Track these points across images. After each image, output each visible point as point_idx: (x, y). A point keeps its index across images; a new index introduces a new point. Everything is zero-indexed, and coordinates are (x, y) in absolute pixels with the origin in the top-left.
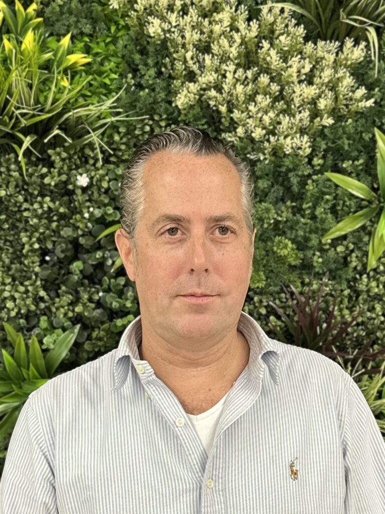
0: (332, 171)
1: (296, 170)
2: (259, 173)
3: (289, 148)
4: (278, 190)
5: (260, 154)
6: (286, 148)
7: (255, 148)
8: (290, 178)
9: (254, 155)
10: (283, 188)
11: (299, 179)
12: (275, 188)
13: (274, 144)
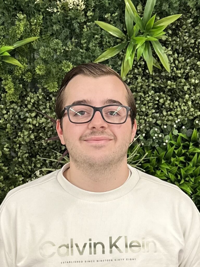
0: (99, 20)
1: (77, 19)
2: (54, 21)
3: (71, 5)
4: (66, 32)
5: (55, 8)
6: (69, 5)
7: (51, 4)
8: (73, 24)
9: (51, 9)
10: (70, 30)
11: (79, 24)
12: (65, 30)
13: (63, 2)
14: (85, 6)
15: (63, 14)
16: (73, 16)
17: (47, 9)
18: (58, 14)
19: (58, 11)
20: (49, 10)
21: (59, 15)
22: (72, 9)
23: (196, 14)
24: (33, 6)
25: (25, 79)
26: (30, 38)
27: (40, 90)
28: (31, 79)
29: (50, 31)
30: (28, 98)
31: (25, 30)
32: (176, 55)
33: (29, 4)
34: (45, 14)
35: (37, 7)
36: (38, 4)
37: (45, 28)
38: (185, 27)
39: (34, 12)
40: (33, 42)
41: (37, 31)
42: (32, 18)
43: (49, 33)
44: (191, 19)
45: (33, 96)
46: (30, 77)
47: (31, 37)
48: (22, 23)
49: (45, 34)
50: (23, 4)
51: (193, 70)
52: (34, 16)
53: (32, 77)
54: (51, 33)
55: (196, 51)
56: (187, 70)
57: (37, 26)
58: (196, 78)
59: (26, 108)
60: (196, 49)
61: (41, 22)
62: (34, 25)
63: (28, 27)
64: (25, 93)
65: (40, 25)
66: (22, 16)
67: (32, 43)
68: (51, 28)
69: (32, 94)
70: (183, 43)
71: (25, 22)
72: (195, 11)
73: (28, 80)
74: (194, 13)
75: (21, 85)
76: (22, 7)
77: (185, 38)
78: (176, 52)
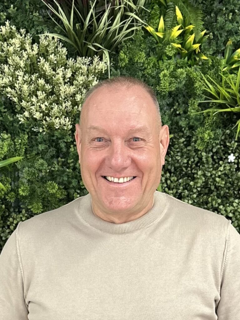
1: (63, 138)
2: (39, 140)
3: (57, 125)
4: (52, 151)
5: (41, 128)
6: (56, 125)
7: (37, 124)
8: (60, 143)
9: (37, 129)
10: (56, 150)
11: (65, 144)
12: (51, 149)
13: (49, 122)
14: (72, 126)
15: (49, 134)
16: (59, 136)
17: (33, 129)
18: (44, 133)
19: (44, 131)
20: (35, 130)
21: (45, 135)
22: (59, 129)
23: (188, 134)
24: (18, 126)
25: (8, 199)
26: (14, 158)
27: (24, 211)
28: (14, 199)
29: (35, 150)
30: (11, 219)
31: (10, 150)
32: (168, 175)
33: (14, 124)
34: (30, 134)
35: (21, 127)
36: (23, 124)
37: (30, 147)
38: (177, 146)
39: (19, 132)
40: (17, 162)
41: (22, 150)
42: (17, 138)
43: (34, 153)
44: (183, 139)
45: (16, 217)
46: (13, 197)
47: (15, 156)
48: (6, 143)
49: (30, 153)
50: (8, 124)
51: (186, 191)
52: (18, 135)
53: (16, 197)
54: (36, 153)
55: (189, 171)
56: (180, 191)
57: (22, 145)
58: (189, 199)
59: (8, 230)
60: (189, 169)
61: (27, 141)
62: (18, 145)
63: (12, 147)
64: (7, 214)
65: (24, 145)
66: (6, 136)
67: (16, 164)
68: (36, 147)
69: (15, 215)
70: (175, 163)
71: (9, 142)
72: (187, 131)
73: (12, 200)
74: (186, 133)
75: (4, 206)
76: (6, 126)
77: (177, 157)
78: (168, 172)
